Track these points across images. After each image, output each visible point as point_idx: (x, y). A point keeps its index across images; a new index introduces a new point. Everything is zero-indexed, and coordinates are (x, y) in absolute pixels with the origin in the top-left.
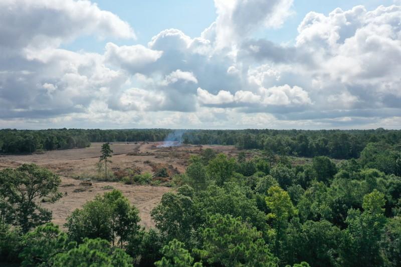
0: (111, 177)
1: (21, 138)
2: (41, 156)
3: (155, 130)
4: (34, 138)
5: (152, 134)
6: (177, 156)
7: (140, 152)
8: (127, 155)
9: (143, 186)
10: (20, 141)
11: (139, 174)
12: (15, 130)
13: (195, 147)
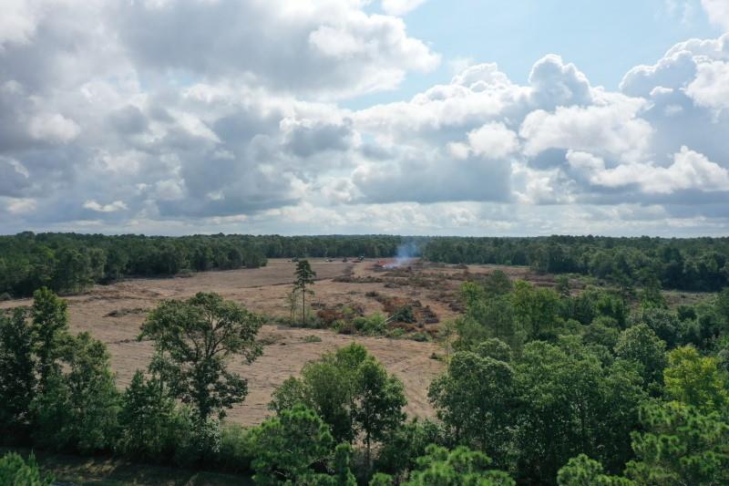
0: (313, 319)
1: (156, 250)
2: (189, 281)
3: (375, 237)
4: (177, 249)
5: (372, 244)
6: (424, 285)
7: (356, 276)
8: (334, 281)
9: (373, 338)
10: (154, 255)
11: (362, 316)
12: (142, 236)
13: (454, 267)
